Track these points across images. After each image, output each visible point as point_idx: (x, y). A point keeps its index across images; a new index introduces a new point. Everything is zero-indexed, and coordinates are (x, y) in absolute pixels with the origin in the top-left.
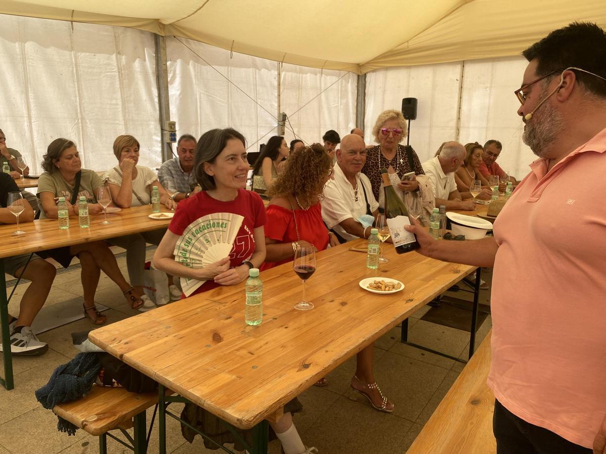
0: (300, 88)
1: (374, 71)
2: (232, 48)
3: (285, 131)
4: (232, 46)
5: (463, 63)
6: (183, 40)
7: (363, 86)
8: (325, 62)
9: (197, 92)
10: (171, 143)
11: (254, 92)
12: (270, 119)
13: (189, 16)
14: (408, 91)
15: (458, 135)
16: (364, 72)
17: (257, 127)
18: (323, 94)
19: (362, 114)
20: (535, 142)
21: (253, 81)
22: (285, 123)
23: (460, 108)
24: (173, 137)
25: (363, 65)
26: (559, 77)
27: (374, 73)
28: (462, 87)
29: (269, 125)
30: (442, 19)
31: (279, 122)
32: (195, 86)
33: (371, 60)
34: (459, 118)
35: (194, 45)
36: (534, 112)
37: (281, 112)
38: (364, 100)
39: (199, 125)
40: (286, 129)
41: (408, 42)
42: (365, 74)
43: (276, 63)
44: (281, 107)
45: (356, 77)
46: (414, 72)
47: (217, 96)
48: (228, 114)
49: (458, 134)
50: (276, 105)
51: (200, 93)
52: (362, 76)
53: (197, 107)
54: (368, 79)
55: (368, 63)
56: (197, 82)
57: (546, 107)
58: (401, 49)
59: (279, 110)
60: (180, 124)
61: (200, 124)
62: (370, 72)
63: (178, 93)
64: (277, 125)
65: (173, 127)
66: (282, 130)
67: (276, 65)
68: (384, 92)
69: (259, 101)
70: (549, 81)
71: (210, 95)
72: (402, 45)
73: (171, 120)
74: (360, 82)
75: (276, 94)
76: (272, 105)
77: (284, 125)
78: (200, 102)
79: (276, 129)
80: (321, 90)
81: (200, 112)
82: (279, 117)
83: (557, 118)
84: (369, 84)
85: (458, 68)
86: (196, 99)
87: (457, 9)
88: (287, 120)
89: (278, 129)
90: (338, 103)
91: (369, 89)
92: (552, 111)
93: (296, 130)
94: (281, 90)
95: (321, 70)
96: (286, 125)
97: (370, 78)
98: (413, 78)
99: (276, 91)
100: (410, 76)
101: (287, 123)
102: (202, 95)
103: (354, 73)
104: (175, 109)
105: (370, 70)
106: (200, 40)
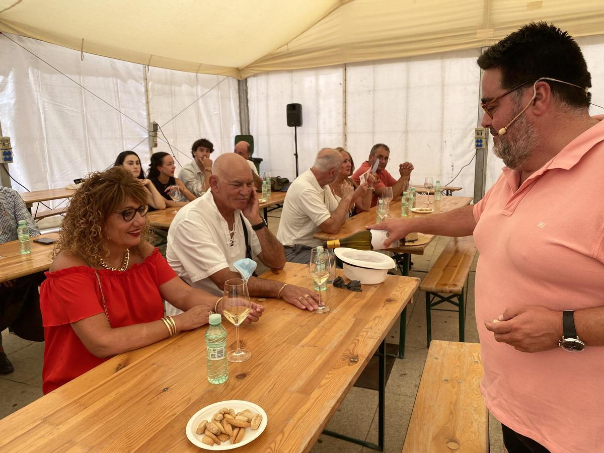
0: (173, 94)
1: (255, 75)
2: (82, 49)
3: (158, 143)
4: (82, 46)
5: (345, 66)
6: (14, 37)
7: (245, 92)
8: (200, 66)
9: (40, 101)
10: (6, 164)
11: (116, 100)
12: (138, 129)
13: (13, 6)
14: (292, 97)
15: (346, 141)
16: (244, 76)
17: (123, 139)
18: (200, 101)
19: (247, 122)
20: (510, 158)
21: (114, 87)
22: (156, 134)
23: (345, 113)
24: (7, 157)
25: (242, 69)
26: (530, 90)
27: (255, 78)
28: (345, 91)
29: (138, 137)
30: (320, 20)
31: (149, 132)
32: (35, 94)
33: (251, 64)
34: (345, 124)
35: (30, 44)
36: (508, 128)
37: (152, 122)
38: (247, 106)
39: (45, 140)
40: (158, 140)
41: (287, 44)
42: (246, 79)
43: (141, 67)
44: (151, 116)
45: (236, 83)
46: (297, 76)
47: (66, 105)
48: (84, 126)
49: (346, 139)
50: (145, 113)
51: (44, 102)
52: (243, 81)
53: (40, 118)
54: (249, 84)
55: (248, 67)
56: (38, 89)
57: (522, 123)
58: (281, 52)
59: (149, 119)
60: (18, 141)
61: (47, 139)
62: (250, 76)
63: (13, 102)
64: (147, 136)
65: (6, 144)
66: (154, 142)
67: (142, 69)
68: (267, 97)
69: (122, 110)
70: (520, 94)
71: (57, 104)
72: (282, 48)
73: (4, 135)
74: (241, 88)
75: (144, 102)
76: (139, 114)
77: (156, 136)
78: (44, 113)
79: (147, 141)
80: (197, 96)
81: (45, 125)
82: (149, 127)
83: (534, 135)
84: (251, 89)
85: (340, 71)
86: (39, 110)
87: (334, 10)
88: (159, 130)
89: (149, 140)
90: (220, 110)
91: (252, 94)
92: (529, 127)
93: (171, 141)
94: (150, 97)
95: (195, 74)
96: (158, 136)
97: (252, 83)
98: (296, 83)
99: (144, 98)
100: (292, 80)
101: (159, 133)
102: (46, 104)
103: (233, 78)
104: (9, 123)
105: (250, 74)
106: (37, 37)
